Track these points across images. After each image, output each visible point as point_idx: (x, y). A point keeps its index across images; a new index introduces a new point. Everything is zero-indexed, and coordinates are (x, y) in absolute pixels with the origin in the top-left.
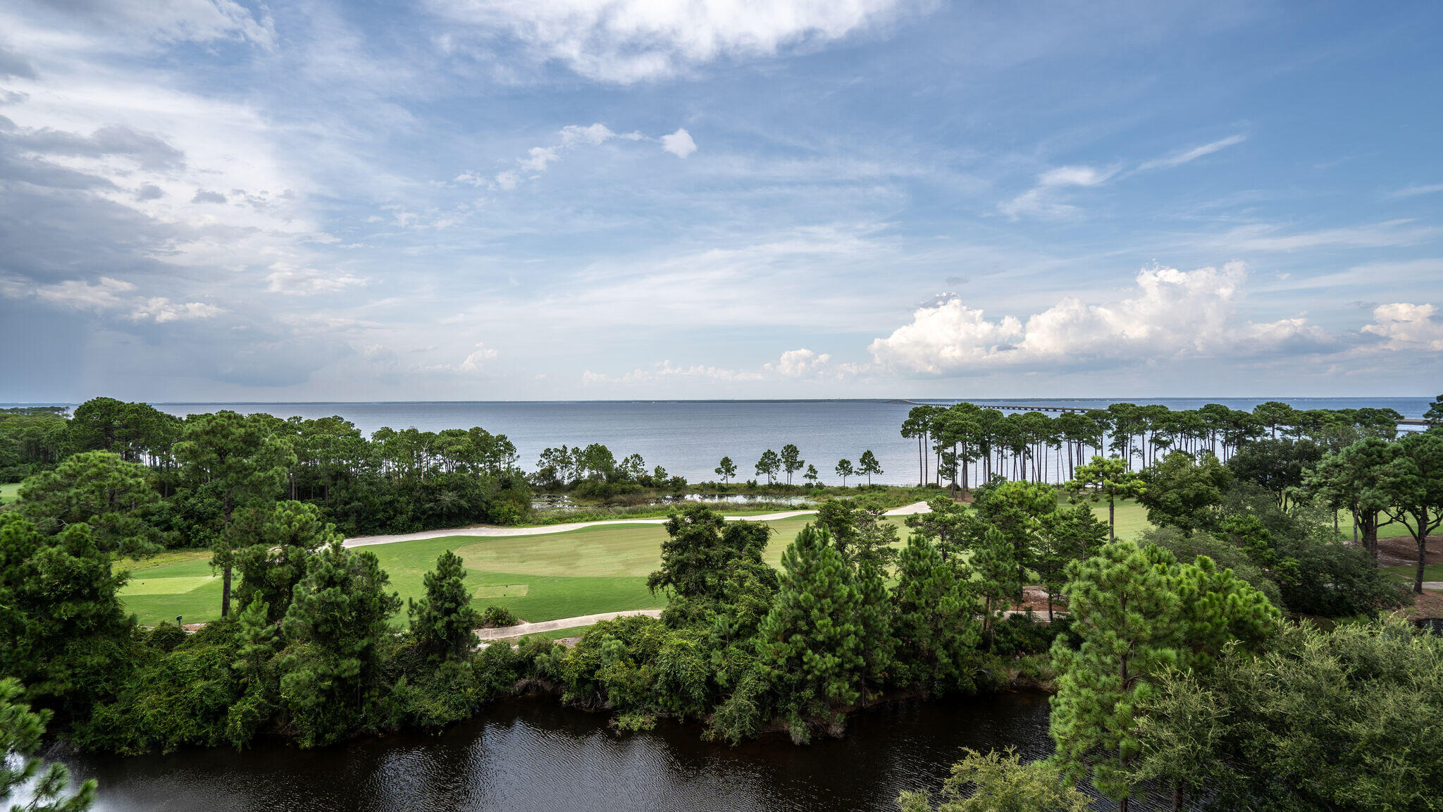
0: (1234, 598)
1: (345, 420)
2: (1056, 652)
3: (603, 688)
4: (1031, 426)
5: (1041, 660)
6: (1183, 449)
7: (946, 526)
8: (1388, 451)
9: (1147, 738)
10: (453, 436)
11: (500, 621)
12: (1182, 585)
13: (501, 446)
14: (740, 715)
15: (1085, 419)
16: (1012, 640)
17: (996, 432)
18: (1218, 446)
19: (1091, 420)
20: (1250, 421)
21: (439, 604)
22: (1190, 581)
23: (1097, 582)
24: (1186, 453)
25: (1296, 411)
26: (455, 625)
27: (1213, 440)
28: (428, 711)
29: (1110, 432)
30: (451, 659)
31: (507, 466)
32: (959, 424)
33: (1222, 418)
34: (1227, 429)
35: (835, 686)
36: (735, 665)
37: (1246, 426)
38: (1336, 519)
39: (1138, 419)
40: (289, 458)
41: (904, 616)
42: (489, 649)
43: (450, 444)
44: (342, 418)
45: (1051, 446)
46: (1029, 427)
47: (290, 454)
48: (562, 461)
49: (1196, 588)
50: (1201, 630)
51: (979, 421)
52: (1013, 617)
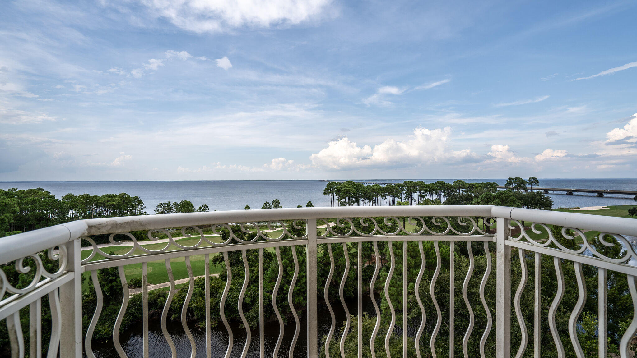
0: (442, 250)
1: (45, 190)
2: (382, 275)
3: (192, 310)
4: (375, 190)
5: (378, 282)
6: (430, 198)
7: (341, 230)
8: (492, 197)
9: (412, 302)
10: (110, 197)
11: (138, 285)
12: (425, 247)
13: (136, 202)
14: (256, 316)
15: (395, 187)
16: (368, 275)
17: (362, 193)
18: (442, 196)
19: (397, 187)
20: (452, 187)
21: (106, 278)
22: (428, 245)
23: (396, 247)
24: (431, 200)
25: (467, 184)
26: (115, 287)
27: (440, 195)
28: (100, 331)
29: (404, 192)
30: (113, 304)
31: (139, 211)
32: (347, 189)
33: (443, 187)
34: (445, 191)
35: (298, 299)
36: (254, 294)
37: (451, 189)
38: (478, 222)
39: (414, 187)
40: (14, 209)
41: (325, 268)
42: (133, 298)
43: (108, 201)
44: (43, 189)
45: (382, 198)
46: (374, 191)
47: (14, 207)
48: (168, 209)
49: (430, 247)
50: (431, 262)
51: (355, 188)
52: (368, 266)
